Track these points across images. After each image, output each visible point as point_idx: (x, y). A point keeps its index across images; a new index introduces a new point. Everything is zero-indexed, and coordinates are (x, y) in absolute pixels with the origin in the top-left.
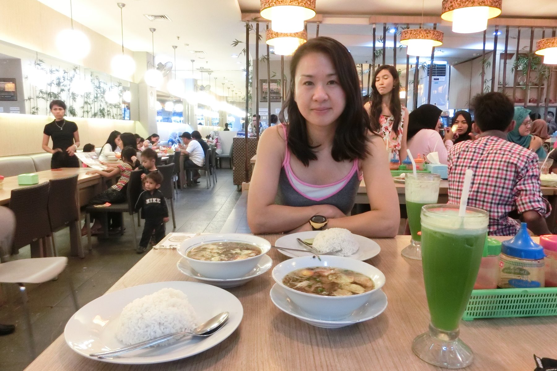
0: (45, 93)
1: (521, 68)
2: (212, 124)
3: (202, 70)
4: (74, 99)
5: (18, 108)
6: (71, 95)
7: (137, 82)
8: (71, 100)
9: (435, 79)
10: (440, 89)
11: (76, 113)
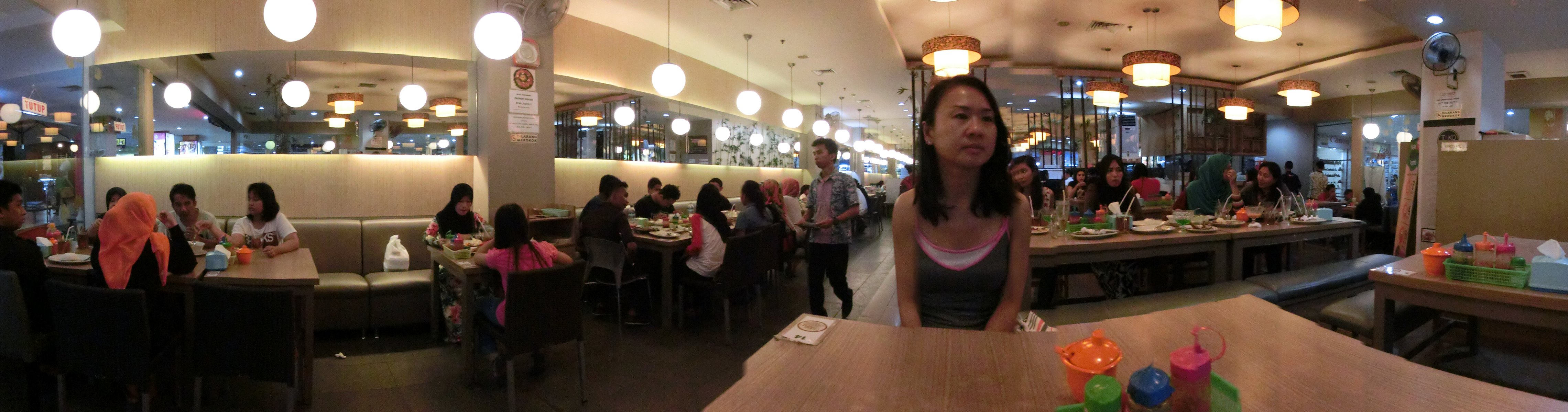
0: (727, 147)
1: (1209, 121)
2: (882, 172)
3: (869, 118)
4: (752, 150)
5: (707, 160)
6: (749, 147)
7: (806, 132)
8: (750, 151)
9: (1126, 129)
10: (1132, 137)
11: (753, 163)
